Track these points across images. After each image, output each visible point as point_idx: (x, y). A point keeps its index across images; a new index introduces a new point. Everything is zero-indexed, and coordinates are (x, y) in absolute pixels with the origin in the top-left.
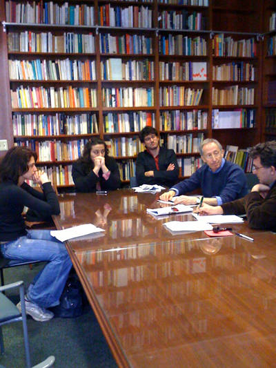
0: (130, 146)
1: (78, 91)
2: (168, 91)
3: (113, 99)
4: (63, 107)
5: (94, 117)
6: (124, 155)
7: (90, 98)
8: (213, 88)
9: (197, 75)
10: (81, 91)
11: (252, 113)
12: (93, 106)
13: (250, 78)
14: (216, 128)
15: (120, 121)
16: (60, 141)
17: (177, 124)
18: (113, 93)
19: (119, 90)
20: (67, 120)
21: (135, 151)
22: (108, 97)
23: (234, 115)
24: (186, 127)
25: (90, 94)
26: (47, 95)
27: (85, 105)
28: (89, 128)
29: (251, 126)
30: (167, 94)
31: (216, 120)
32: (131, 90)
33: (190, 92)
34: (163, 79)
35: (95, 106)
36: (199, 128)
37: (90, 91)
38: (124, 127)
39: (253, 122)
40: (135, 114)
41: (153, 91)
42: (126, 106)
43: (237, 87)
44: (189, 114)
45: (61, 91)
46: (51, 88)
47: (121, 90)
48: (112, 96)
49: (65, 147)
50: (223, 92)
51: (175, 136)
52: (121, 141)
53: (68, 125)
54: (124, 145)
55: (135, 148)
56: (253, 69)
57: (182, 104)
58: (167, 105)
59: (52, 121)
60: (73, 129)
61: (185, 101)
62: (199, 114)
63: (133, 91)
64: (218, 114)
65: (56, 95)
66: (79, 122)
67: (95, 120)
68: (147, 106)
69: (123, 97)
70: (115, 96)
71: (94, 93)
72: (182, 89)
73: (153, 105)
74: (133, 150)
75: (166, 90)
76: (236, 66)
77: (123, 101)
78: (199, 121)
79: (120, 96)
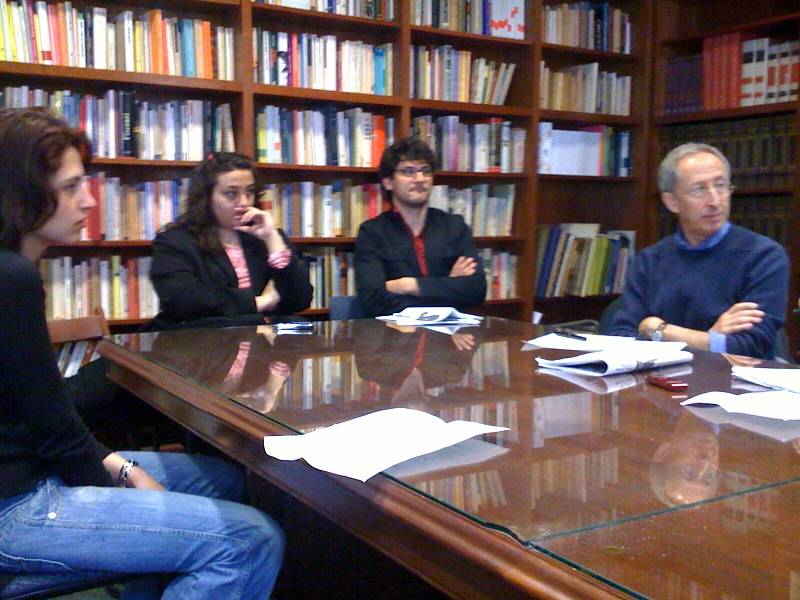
0: (327, 210)
1: (179, 29)
2: (431, 59)
3: (282, 64)
4: (130, 68)
5: (224, 112)
6: (308, 233)
7: (214, 53)
8: (543, 63)
9: (502, 24)
10: (188, 31)
11: (625, 140)
12: (221, 77)
13: (623, 48)
14: (544, 170)
15: (300, 133)
16: (116, 179)
17: (452, 153)
18: (283, 45)
19: (300, 42)
20: (143, 113)
21: (338, 225)
22: (266, 56)
23: (586, 140)
24: (472, 164)
25: (214, 43)
26: (82, 30)
27: (199, 71)
28: (209, 143)
29: (623, 172)
30: (428, 68)
31: (546, 151)
32: (331, 42)
33: (483, 69)
34: (418, 23)
35: (230, 77)
36: (505, 168)
37: (214, 33)
38: (311, 151)
39: (628, 163)
40: (340, 115)
41: (390, 54)
42: (318, 85)
43: (595, 66)
44: (481, 130)
45: (128, 24)
46: (96, 9)
47: (305, 40)
48: (279, 54)
49: (132, 198)
50: (560, 77)
51: (446, 187)
52: (300, 191)
53: (142, 130)
54: (308, 204)
55: (338, 216)
56: (628, 25)
57: (463, 98)
58: (428, 96)
59: (95, 115)
60: (160, 144)
61: (471, 92)
62: (506, 130)
63: (338, 48)
64: (549, 134)
65: (112, 33)
66: (180, 124)
67: (228, 123)
68: (372, 93)
69: (310, 63)
70: (287, 56)
71: (225, 39)
72: (464, 59)
73: (390, 94)
74: (332, 221)
75: (424, 55)
76: (592, 13)
77: (310, 72)
78: (505, 151)
79: (300, 58)
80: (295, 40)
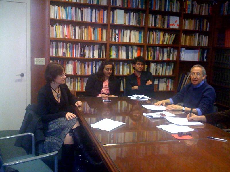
0: (125, 68)
1: (94, 29)
2: (153, 34)
3: (117, 36)
4: (83, 39)
5: (103, 47)
6: (121, 73)
7: (102, 34)
8: (182, 34)
9: (173, 25)
10: (96, 30)
11: (206, 52)
12: (103, 40)
13: (206, 29)
14: (182, 60)
15: (120, 52)
16: (80, 62)
17: (157, 56)
18: (117, 32)
19: (121, 31)
20: (86, 48)
21: (128, 72)
22: (113, 35)
23: (195, 52)
24: (163, 58)
25: (102, 32)
26: (74, 30)
27: (99, 39)
28: (99, 54)
29: (205, 60)
30: (152, 36)
31: (183, 55)
32: (129, 31)
33: (167, 36)
34: (150, 26)
35: (105, 40)
36: (171, 59)
37: (102, 30)
38: (123, 55)
39: (206, 58)
40: (130, 47)
41: (143, 33)
42: (125, 41)
43: (198, 34)
44: (165, 50)
45: (83, 29)
46: (77, 26)
47: (122, 31)
48: (116, 34)
49: (83, 66)
50: (188, 37)
51: (155, 63)
52: (119, 64)
53: (86, 51)
54: (121, 67)
55: (128, 70)
56: (208, 23)
57: (161, 43)
58: (152, 43)
59: (76, 48)
60: (89, 54)
61: (163, 41)
62: (172, 50)
63: (130, 32)
64: (184, 51)
65: (80, 31)
66: (93, 50)
67: (104, 49)
68: (138, 42)
69: (123, 36)
70: (118, 35)
71: (104, 31)
72: (162, 34)
73: (142, 42)
74: (127, 71)
75: (152, 33)
76: (198, 21)
77: (123, 38)
78: (171, 55)
79: (121, 35)
80: (120, 31)
